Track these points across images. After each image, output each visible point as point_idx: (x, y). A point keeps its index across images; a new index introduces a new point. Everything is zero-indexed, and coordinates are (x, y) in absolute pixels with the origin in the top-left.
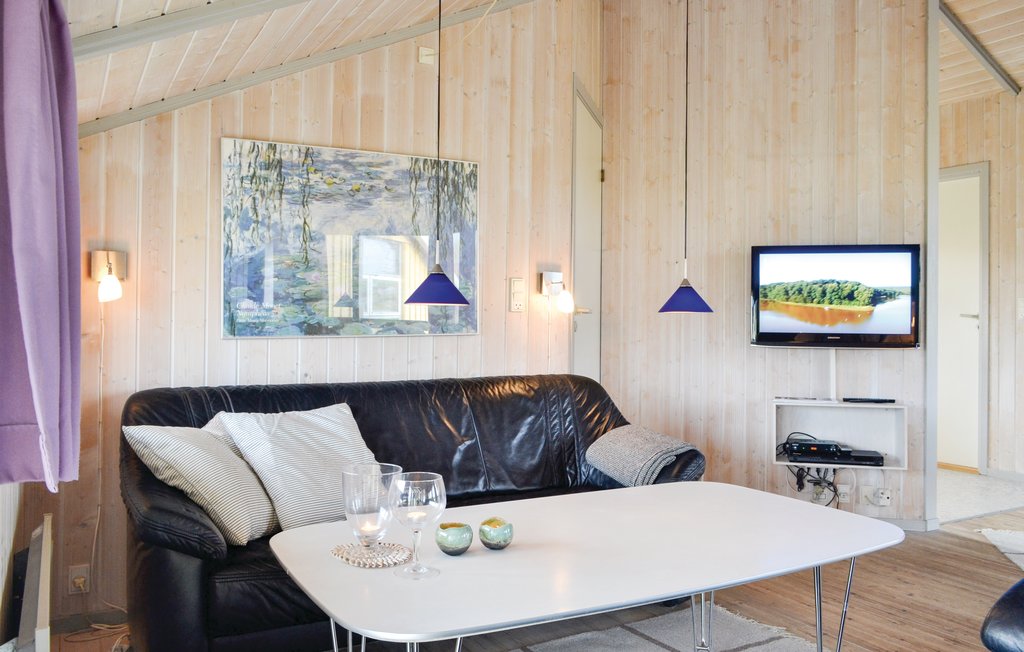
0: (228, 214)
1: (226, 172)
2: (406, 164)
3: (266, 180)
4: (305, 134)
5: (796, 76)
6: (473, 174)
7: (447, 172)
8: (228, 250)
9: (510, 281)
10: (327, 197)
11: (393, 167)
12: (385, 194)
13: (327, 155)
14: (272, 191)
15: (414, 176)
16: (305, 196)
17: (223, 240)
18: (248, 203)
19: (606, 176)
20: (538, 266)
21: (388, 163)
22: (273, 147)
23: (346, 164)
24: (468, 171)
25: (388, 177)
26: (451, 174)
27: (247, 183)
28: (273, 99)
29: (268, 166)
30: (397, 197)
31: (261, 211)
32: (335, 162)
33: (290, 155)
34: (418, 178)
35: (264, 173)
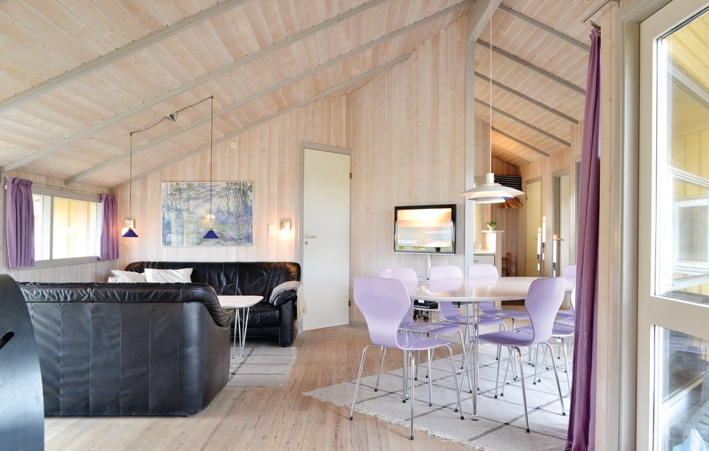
0: (163, 206)
1: (163, 193)
2: (224, 185)
3: (176, 194)
4: (189, 178)
5: (417, 126)
6: (251, 186)
7: (240, 187)
8: (164, 218)
9: (268, 225)
10: (196, 199)
11: (219, 186)
12: (217, 196)
13: (196, 184)
14: (178, 198)
15: (228, 189)
16: (189, 199)
17: (162, 215)
18: (170, 203)
19: (353, 176)
20: (281, 219)
21: (218, 185)
22: (178, 184)
23: (202, 187)
24: (249, 185)
25: (217, 190)
26: (242, 187)
27: (169, 196)
28: (179, 167)
29: (176, 190)
30: (221, 197)
31: (174, 205)
32: (199, 187)
33: (183, 185)
34: (229, 190)
35: (175, 192)
